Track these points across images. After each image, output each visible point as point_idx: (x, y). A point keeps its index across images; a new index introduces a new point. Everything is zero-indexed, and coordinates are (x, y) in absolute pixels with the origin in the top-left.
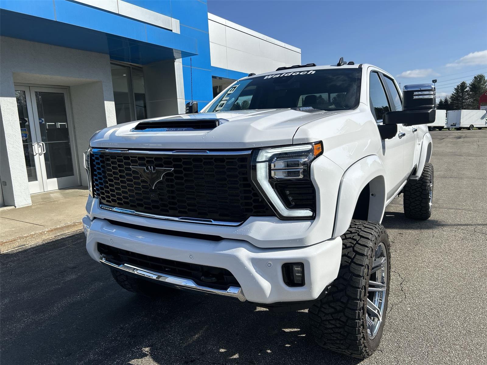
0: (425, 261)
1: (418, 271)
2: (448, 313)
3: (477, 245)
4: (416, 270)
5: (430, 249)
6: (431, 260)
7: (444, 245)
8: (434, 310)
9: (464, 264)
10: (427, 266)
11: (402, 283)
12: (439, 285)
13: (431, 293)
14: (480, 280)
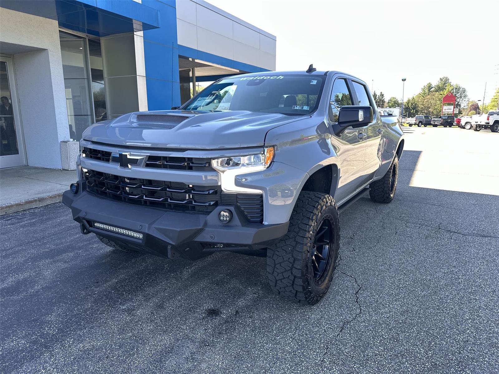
0: (386, 264)
1: (377, 276)
2: (410, 335)
3: (442, 244)
4: (375, 274)
5: (392, 248)
6: (392, 262)
7: (407, 244)
8: (393, 331)
9: (428, 268)
10: (388, 270)
11: (358, 291)
12: (400, 295)
13: (391, 306)
14: (446, 289)
